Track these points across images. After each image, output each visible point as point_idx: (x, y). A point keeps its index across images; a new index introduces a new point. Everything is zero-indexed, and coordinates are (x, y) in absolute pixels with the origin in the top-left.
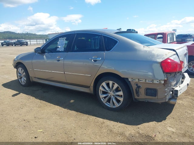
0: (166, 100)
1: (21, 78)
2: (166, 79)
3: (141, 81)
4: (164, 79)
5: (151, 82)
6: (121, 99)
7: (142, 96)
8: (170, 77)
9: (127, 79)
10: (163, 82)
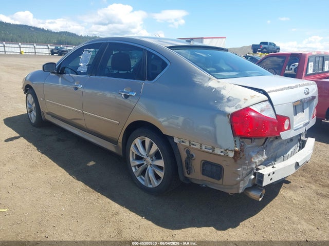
0: (238, 190)
1: (31, 111)
2: (237, 149)
3: (193, 145)
4: (233, 149)
5: (211, 151)
6: (161, 174)
7: (197, 175)
8: (249, 146)
9: (172, 138)
10: (231, 154)
